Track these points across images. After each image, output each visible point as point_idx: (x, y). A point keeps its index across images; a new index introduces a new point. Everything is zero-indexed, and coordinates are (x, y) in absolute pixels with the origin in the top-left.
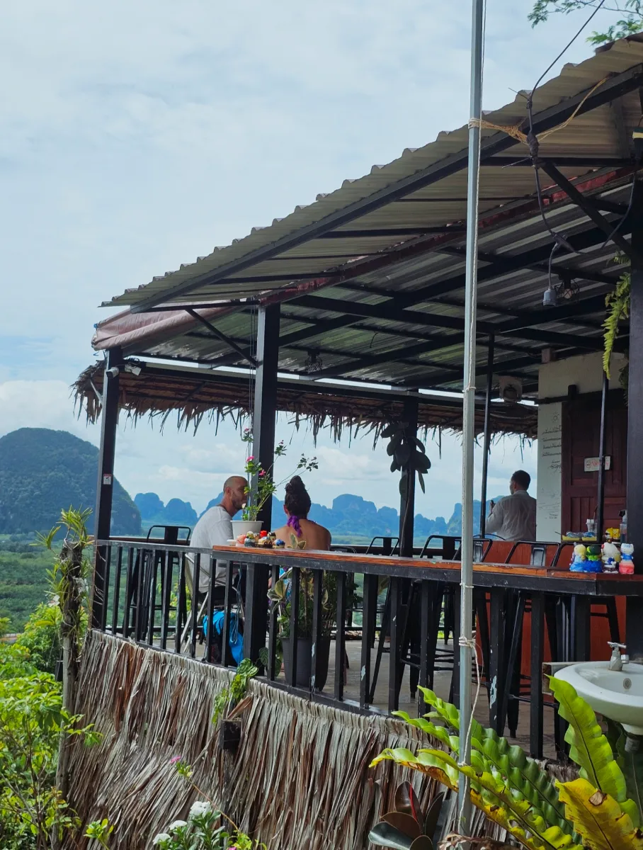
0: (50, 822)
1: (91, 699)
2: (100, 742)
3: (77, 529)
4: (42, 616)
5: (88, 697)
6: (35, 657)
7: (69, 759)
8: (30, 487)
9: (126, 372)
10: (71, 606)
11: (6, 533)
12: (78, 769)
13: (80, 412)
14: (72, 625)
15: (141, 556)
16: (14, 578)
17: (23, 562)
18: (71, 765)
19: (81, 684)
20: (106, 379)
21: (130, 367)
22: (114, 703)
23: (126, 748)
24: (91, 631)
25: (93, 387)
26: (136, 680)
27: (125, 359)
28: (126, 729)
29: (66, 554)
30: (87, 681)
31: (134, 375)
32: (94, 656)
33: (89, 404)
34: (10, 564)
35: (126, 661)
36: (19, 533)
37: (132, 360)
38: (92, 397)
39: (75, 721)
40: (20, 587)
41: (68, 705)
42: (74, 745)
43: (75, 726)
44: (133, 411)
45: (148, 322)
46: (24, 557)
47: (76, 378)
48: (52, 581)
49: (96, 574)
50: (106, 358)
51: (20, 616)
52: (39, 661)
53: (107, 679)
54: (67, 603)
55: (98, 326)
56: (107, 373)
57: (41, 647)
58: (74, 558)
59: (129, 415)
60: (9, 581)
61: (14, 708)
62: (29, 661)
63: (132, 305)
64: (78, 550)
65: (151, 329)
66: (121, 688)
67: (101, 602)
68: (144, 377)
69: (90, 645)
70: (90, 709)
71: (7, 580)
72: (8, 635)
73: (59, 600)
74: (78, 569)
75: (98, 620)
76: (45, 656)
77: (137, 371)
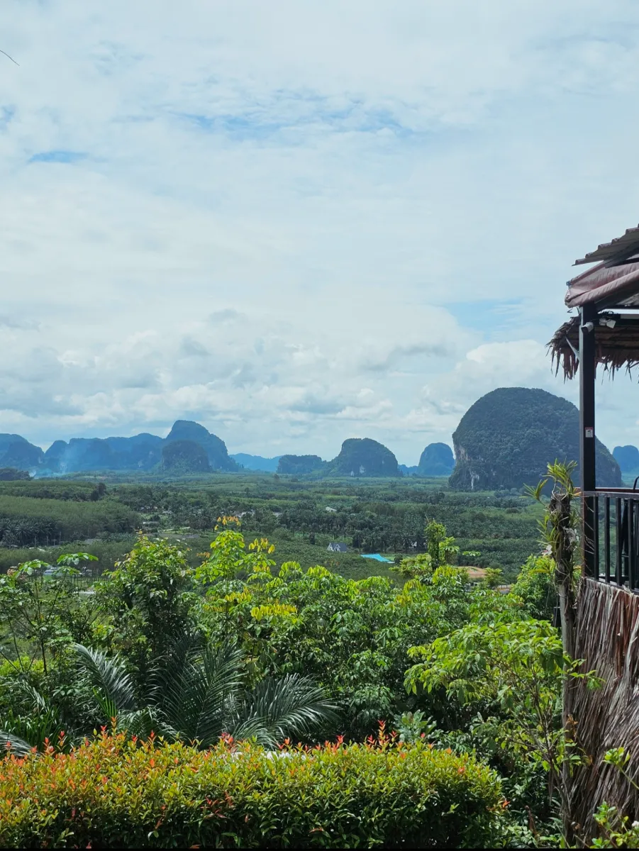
0: (561, 759)
1: (590, 644)
2: (602, 687)
3: (563, 481)
4: (532, 567)
5: (588, 642)
6: (529, 606)
7: (573, 701)
8: (509, 445)
9: (602, 326)
10: (564, 555)
11: (490, 490)
12: (582, 710)
13: (557, 368)
14: (566, 573)
15: (629, 506)
16: (501, 532)
17: (509, 516)
18: (576, 707)
19: (579, 630)
20: (581, 335)
21: (604, 321)
22: (613, 649)
23: (629, 692)
24: (585, 580)
25: (569, 344)
26: (633, 627)
27: (599, 313)
28: (628, 673)
29: (554, 505)
30: (585, 627)
31: (609, 328)
32: (590, 603)
33: (566, 360)
34: (496, 519)
35: (622, 609)
36: (502, 489)
37: (607, 313)
38: (568, 353)
39: (578, 665)
40: (507, 540)
41: (568, 650)
42: (577, 688)
43: (577, 669)
44: (610, 364)
45: (620, 275)
46: (509, 512)
47: (552, 336)
48: (544, 531)
49: (585, 524)
50: (580, 315)
51: (510, 568)
52: (533, 610)
53: (604, 626)
54: (559, 552)
55: (571, 284)
56: (582, 328)
57: (534, 597)
58: (563, 510)
59: (606, 368)
60: (497, 535)
61: (518, 650)
62: (524, 610)
63: (605, 259)
64: (566, 502)
65: (624, 281)
66: (619, 634)
67: (592, 551)
68: (619, 329)
69: (584, 593)
70: (590, 655)
71: (495, 533)
72: (500, 587)
73: (552, 550)
74: (568, 520)
75: (591, 570)
76: (539, 605)
77: (611, 324)
